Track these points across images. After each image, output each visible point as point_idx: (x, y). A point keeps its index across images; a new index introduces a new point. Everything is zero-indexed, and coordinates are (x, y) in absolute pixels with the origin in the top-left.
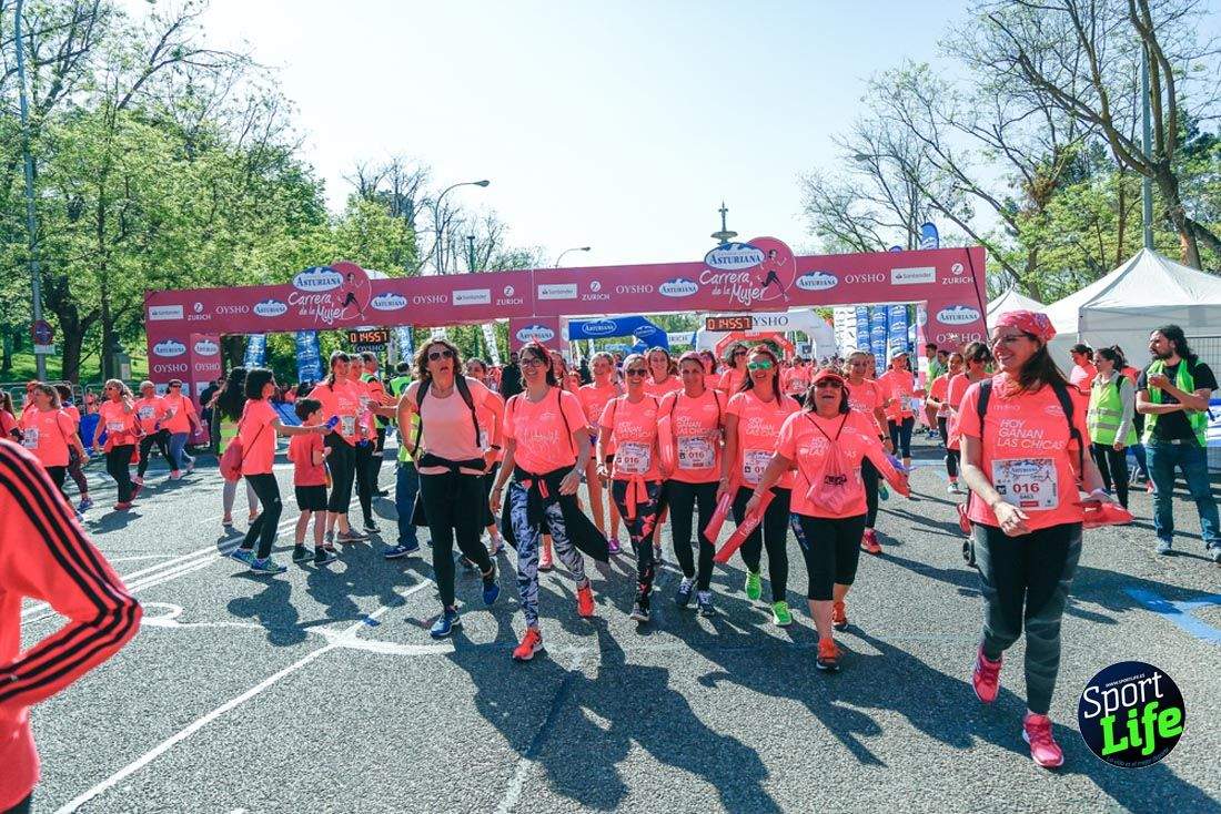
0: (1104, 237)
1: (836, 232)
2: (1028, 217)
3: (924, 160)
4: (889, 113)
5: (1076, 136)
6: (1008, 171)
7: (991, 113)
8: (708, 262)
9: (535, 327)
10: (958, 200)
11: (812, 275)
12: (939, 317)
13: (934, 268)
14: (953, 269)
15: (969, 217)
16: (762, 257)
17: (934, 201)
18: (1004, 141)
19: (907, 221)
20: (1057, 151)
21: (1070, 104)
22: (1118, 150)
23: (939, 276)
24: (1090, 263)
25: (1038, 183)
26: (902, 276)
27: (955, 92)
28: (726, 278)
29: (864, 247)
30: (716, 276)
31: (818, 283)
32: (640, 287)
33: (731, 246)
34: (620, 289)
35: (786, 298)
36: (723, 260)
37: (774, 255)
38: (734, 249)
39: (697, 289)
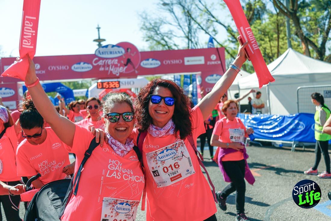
0: (272, 44)
3: (194, 6)
8: (97, 54)
9: (3, 89)
10: (210, 26)
11: (148, 60)
12: (207, 80)
13: (203, 57)
14: (212, 57)
15: (216, 34)
17: (201, 26)
19: (187, 35)
20: (249, 5)
23: (206, 61)
24: (265, 53)
26: (189, 61)
28: (106, 62)
29: (169, 47)
30: (101, 61)
31: (151, 64)
32: (62, 67)
33: (106, 46)
34: (51, 68)
35: (136, 72)
36: (104, 53)
37: (129, 50)
38: (109, 47)
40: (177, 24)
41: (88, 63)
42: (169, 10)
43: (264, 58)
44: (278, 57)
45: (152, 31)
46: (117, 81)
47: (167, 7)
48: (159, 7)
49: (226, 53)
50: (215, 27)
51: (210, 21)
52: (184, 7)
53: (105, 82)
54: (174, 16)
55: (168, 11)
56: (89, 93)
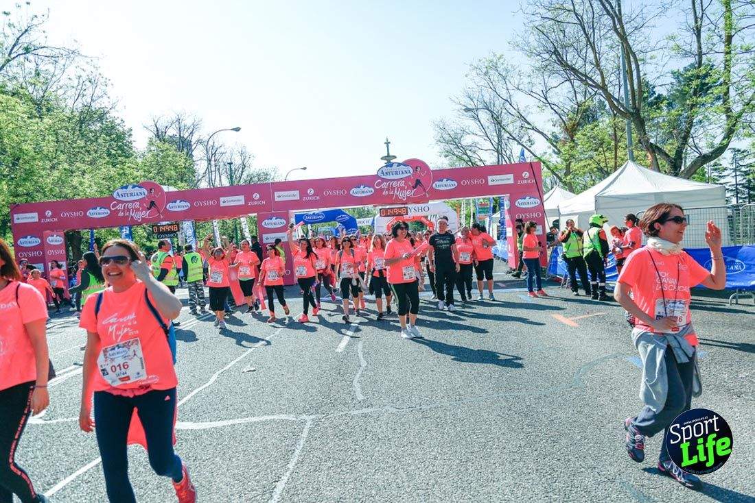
0: (607, 155)
1: (455, 155)
2: (565, 144)
3: (504, 111)
4: (482, 83)
5: (588, 96)
7: (540, 84)
8: (379, 175)
9: (274, 218)
10: (524, 135)
11: (442, 181)
12: (517, 203)
14: (524, 175)
15: (531, 145)
16: (411, 171)
18: (548, 99)
19: (496, 147)
21: (584, 78)
22: (612, 105)
23: (516, 179)
24: (599, 169)
25: (569, 124)
26: (494, 180)
27: (519, 71)
28: (391, 184)
30: (385, 183)
31: (446, 186)
32: (339, 191)
33: (391, 165)
34: (327, 193)
35: (427, 195)
36: (388, 173)
37: (419, 169)
38: (395, 166)
39: (373, 191)
40: (483, 134)
43: (598, 173)
44: (616, 169)
46: (405, 207)
47: (470, 113)
51: (524, 129)
52: (492, 112)
53: (393, 208)
56: (375, 222)
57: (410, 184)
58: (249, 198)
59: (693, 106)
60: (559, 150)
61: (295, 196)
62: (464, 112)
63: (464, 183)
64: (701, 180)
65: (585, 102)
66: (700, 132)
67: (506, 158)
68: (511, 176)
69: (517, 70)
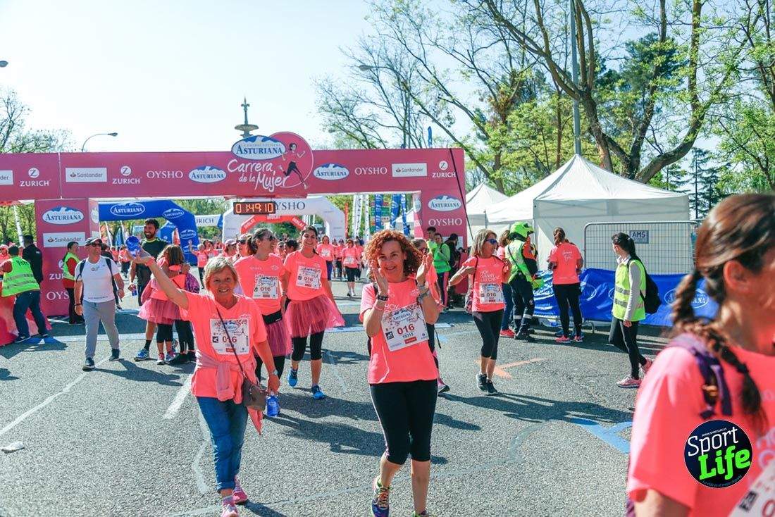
0: (548, 145)
1: (344, 130)
2: (494, 126)
3: (415, 73)
4: (387, 32)
5: (526, 65)
6: (478, 88)
7: (465, 40)
8: (235, 151)
9: (63, 209)
10: (442, 109)
11: (327, 166)
12: (430, 205)
13: (425, 164)
14: (440, 166)
15: (451, 123)
16: (283, 150)
17: (425, 110)
18: (475, 63)
19: (402, 123)
20: (513, 74)
21: (522, 38)
22: (556, 77)
23: (430, 171)
24: (537, 164)
25: (501, 99)
26: (400, 170)
27: (439, 20)
28: (252, 166)
29: (368, 144)
30: (243, 165)
31: (332, 174)
32: (171, 173)
33: (253, 139)
34: (151, 175)
35: (305, 186)
36: (248, 151)
37: (294, 148)
38: (259, 140)
39: (225, 176)
40: (385, 104)
41: (218, 169)
42: (373, 79)
43: (535, 169)
44: (558, 167)
45: (340, 114)
46: (271, 202)
47: (368, 73)
48: (355, 72)
49: (467, 158)
50: (449, 111)
51: (441, 101)
52: (397, 74)
53: (248, 203)
54: (380, 89)
55: (370, 80)
56: (224, 221)
57: (281, 168)
58: (20, 175)
59: (654, 88)
60: (486, 134)
61: (100, 175)
62: (358, 69)
63: (358, 171)
64: (660, 186)
65: (522, 72)
66: (662, 123)
67: (415, 141)
68: (424, 166)
69: (436, 17)
